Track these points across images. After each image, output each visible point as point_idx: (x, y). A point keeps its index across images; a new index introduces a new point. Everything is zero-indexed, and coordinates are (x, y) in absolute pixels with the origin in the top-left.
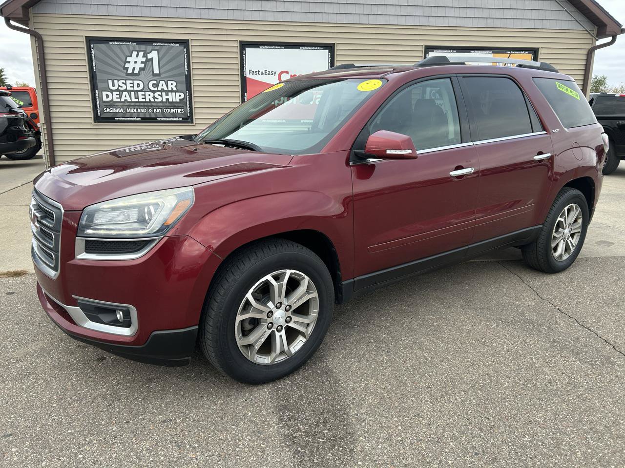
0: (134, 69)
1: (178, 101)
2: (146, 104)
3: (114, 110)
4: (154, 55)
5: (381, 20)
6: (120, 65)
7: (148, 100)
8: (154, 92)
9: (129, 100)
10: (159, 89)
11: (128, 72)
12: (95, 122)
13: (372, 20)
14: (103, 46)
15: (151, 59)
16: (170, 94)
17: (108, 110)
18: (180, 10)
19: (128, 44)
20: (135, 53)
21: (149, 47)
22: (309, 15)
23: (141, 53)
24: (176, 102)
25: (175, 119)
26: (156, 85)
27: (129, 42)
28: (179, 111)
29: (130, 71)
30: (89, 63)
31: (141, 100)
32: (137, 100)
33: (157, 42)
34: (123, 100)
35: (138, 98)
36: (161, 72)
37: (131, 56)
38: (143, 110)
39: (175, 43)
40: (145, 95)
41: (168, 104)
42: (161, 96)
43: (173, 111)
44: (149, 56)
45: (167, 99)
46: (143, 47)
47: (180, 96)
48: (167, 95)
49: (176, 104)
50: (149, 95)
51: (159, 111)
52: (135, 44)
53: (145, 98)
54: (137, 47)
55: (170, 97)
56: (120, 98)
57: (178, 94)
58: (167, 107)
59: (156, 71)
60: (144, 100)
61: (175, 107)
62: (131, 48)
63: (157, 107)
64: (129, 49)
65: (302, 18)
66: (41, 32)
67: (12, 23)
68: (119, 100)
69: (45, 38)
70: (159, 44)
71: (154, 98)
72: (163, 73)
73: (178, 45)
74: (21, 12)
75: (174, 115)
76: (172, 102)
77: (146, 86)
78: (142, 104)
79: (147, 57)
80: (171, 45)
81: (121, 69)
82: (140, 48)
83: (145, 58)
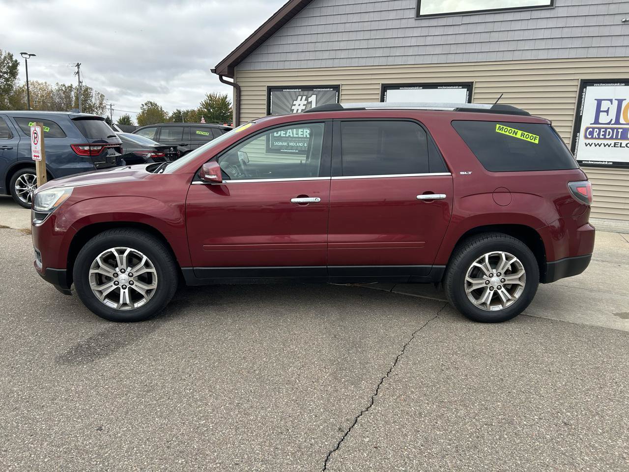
0: (298, 110)
2: (303, 139)
3: (280, 144)
4: (313, 99)
5: (528, 55)
6: (288, 107)
7: (305, 136)
9: (292, 136)
11: (293, 113)
12: (266, 152)
13: (517, 56)
14: (278, 93)
15: (311, 102)
17: (277, 144)
18: (336, 61)
19: (296, 90)
20: (300, 98)
21: (311, 92)
22: (450, 56)
23: (304, 98)
27: (296, 89)
30: (267, 107)
31: (300, 136)
32: (297, 136)
33: (317, 88)
34: (287, 136)
35: (298, 134)
37: (296, 100)
38: (300, 144)
39: (330, 88)
40: (303, 132)
44: (310, 100)
46: (306, 93)
50: (306, 132)
52: (300, 90)
53: (303, 134)
54: (302, 93)
56: (286, 134)
60: (302, 136)
62: (298, 94)
64: (296, 95)
65: (442, 59)
66: (240, 84)
67: (224, 78)
68: (284, 135)
69: (242, 89)
70: (318, 90)
73: (332, 89)
74: (227, 71)
78: (300, 139)
79: (308, 100)
80: (327, 90)
81: (289, 110)
82: (303, 93)
83: (306, 102)
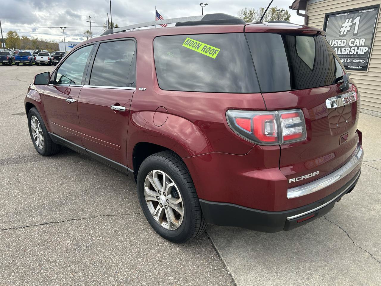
1: (363, 53)
6: (338, 30)
8: (351, 47)
10: (354, 45)
11: (341, 34)
14: (333, 18)
16: (360, 48)
19: (345, 14)
21: (356, 14)
24: (362, 55)
25: (358, 67)
26: (353, 42)
28: (362, 61)
29: (342, 34)
31: (343, 53)
35: (341, 52)
36: (358, 32)
38: (342, 61)
39: (372, 8)
40: (345, 50)
41: (356, 56)
42: (354, 50)
43: (358, 61)
45: (357, 52)
46: (353, 15)
47: (365, 49)
48: (358, 49)
49: (361, 56)
50: (348, 50)
51: (350, 61)
52: (349, 14)
53: (345, 52)
54: (349, 16)
55: (359, 51)
57: (364, 48)
58: (355, 58)
59: (356, 32)
60: (344, 53)
61: (360, 58)
62: (346, 17)
63: (349, 58)
69: (310, 18)
70: (363, 11)
71: (350, 51)
72: (360, 33)
73: (374, 10)
75: (358, 64)
76: (360, 55)
77: (348, 43)
78: (342, 56)
80: (370, 10)
81: (338, 32)
82: (351, 16)
83: (352, 23)
